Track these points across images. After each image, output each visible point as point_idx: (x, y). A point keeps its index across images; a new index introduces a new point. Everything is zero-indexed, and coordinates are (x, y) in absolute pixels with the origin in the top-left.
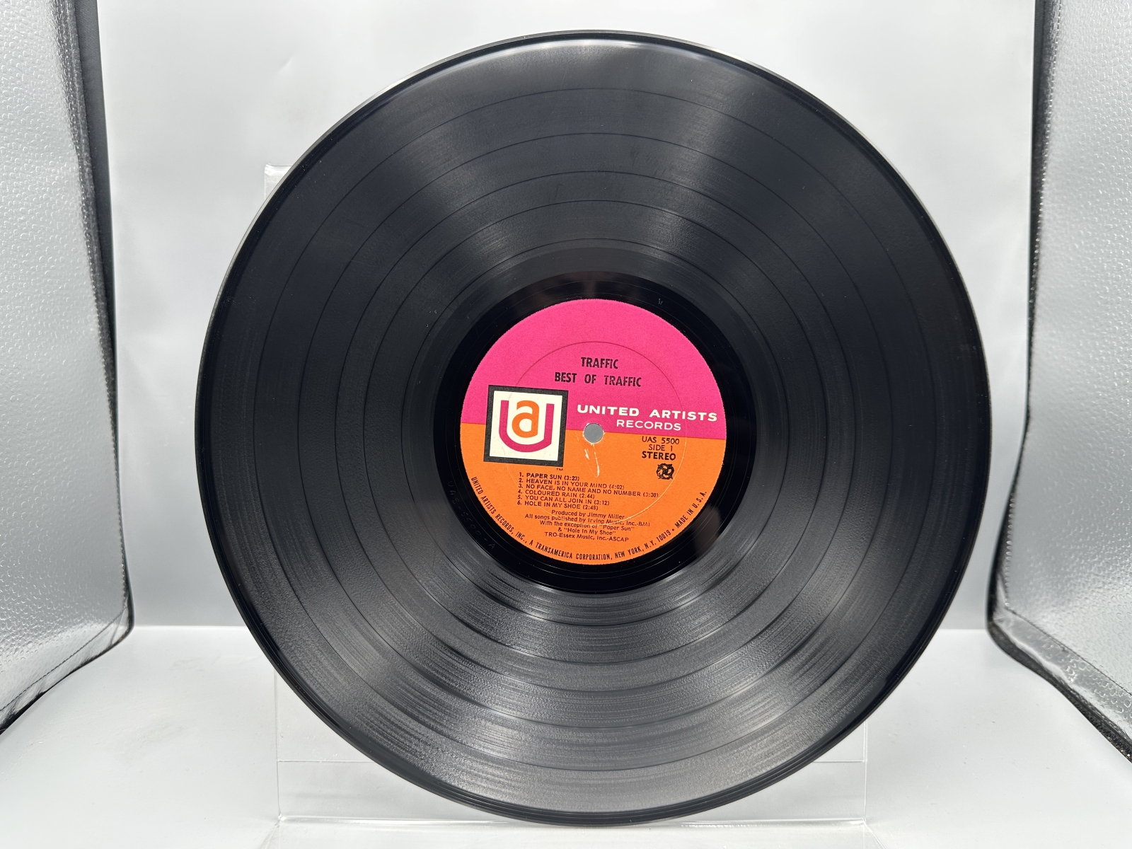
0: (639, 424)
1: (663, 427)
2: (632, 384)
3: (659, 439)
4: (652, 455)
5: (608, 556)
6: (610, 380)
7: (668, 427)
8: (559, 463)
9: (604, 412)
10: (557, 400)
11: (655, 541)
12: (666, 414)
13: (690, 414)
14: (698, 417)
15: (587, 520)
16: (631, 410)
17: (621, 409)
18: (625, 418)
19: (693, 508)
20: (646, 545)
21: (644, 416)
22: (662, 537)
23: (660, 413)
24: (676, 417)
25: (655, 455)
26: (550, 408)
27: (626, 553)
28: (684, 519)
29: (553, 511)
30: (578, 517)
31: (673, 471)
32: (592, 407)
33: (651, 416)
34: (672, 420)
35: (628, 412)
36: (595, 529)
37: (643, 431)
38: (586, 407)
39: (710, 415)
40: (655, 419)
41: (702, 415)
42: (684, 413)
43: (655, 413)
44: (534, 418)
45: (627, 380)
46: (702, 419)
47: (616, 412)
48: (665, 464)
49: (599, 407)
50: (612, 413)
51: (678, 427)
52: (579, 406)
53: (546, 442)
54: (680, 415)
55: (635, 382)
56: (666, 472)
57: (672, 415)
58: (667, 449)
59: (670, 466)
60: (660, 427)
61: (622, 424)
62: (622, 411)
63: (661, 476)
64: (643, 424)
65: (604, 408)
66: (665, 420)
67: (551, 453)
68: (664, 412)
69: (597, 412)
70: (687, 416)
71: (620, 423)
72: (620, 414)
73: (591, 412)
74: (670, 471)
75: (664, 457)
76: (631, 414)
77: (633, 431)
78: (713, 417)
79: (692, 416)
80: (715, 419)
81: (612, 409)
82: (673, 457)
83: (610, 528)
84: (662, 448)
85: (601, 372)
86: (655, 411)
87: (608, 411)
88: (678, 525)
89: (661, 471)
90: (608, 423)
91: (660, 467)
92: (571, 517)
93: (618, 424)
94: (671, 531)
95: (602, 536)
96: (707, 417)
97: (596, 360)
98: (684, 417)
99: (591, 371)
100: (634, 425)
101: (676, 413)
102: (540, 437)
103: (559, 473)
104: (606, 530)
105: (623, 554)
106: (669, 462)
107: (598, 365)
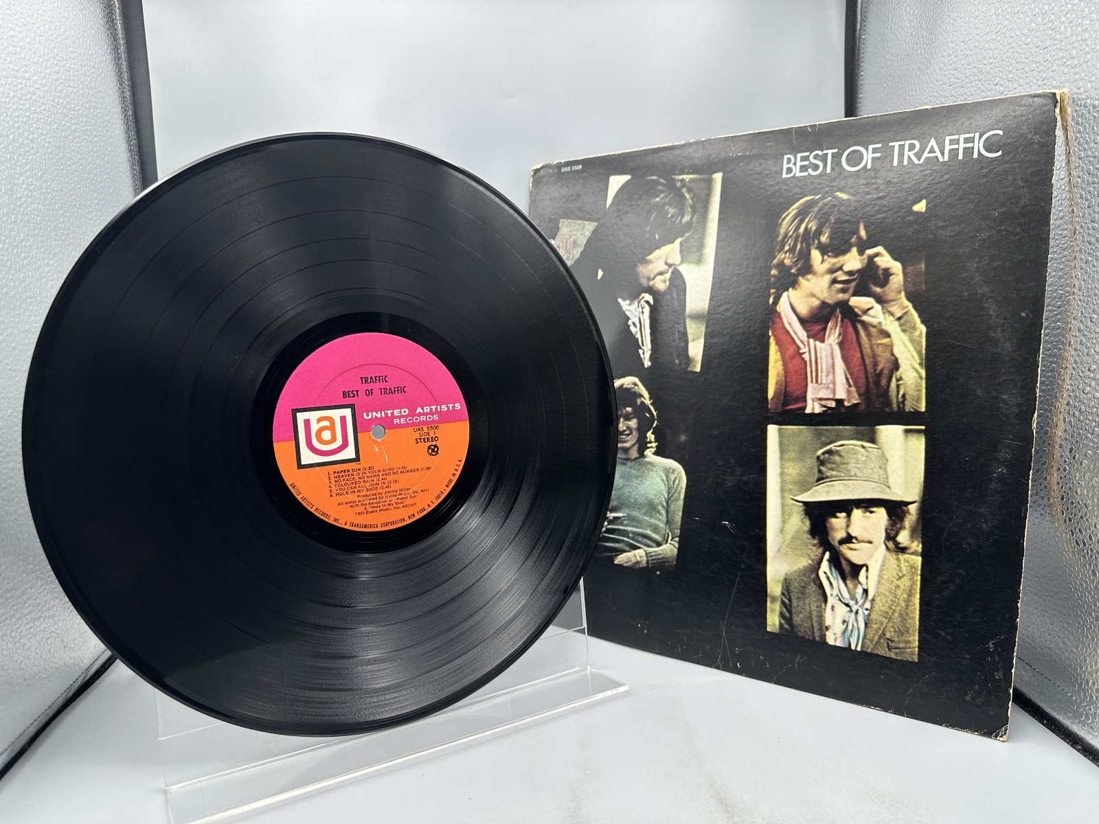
0: (410, 420)
1: (426, 419)
2: (400, 392)
3: (425, 428)
4: (422, 440)
5: (404, 520)
6: (384, 391)
7: (429, 418)
8: (357, 459)
9: (383, 416)
10: (347, 413)
11: (434, 501)
12: (427, 409)
13: (443, 407)
14: (448, 408)
15: (384, 497)
16: (403, 410)
17: (395, 411)
18: (399, 417)
19: (455, 472)
20: (429, 505)
21: (412, 413)
22: (438, 497)
23: (423, 410)
24: (434, 410)
25: (424, 440)
26: (343, 419)
27: (416, 514)
28: (450, 481)
29: (358, 496)
30: (378, 496)
31: (438, 449)
32: (374, 413)
33: (417, 412)
34: (431, 413)
35: (401, 412)
36: (391, 502)
37: (413, 425)
38: (370, 414)
39: (456, 405)
40: (420, 414)
41: (451, 406)
42: (439, 407)
43: (419, 410)
44: (332, 428)
45: (396, 389)
46: (451, 409)
47: (392, 413)
48: (432, 445)
49: (379, 412)
50: (389, 415)
51: (436, 417)
52: (365, 414)
53: (345, 445)
54: (436, 409)
55: (403, 390)
56: (434, 450)
57: (431, 409)
58: (432, 434)
59: (436, 446)
60: (424, 419)
61: (398, 422)
62: (396, 413)
63: (431, 454)
64: (412, 420)
65: (383, 412)
66: (427, 414)
67: (349, 453)
68: (425, 408)
69: (379, 416)
70: (441, 408)
71: (396, 421)
72: (395, 414)
73: (374, 417)
74: (436, 449)
75: (430, 440)
76: (403, 414)
77: (407, 425)
78: (458, 406)
79: (444, 408)
80: (459, 407)
81: (389, 412)
82: (436, 439)
83: (402, 499)
84: (428, 434)
85: (376, 387)
86: (419, 408)
87: (386, 414)
88: (447, 486)
89: (430, 451)
90: (388, 423)
91: (429, 448)
92: (372, 497)
93: (395, 422)
94: (443, 491)
95: (397, 506)
96: (454, 407)
97: (371, 378)
98: (439, 410)
99: (369, 386)
100: (406, 421)
101: (433, 407)
102: (339, 442)
103: (358, 467)
104: (399, 501)
105: (414, 515)
106: (434, 443)
107: (373, 382)
